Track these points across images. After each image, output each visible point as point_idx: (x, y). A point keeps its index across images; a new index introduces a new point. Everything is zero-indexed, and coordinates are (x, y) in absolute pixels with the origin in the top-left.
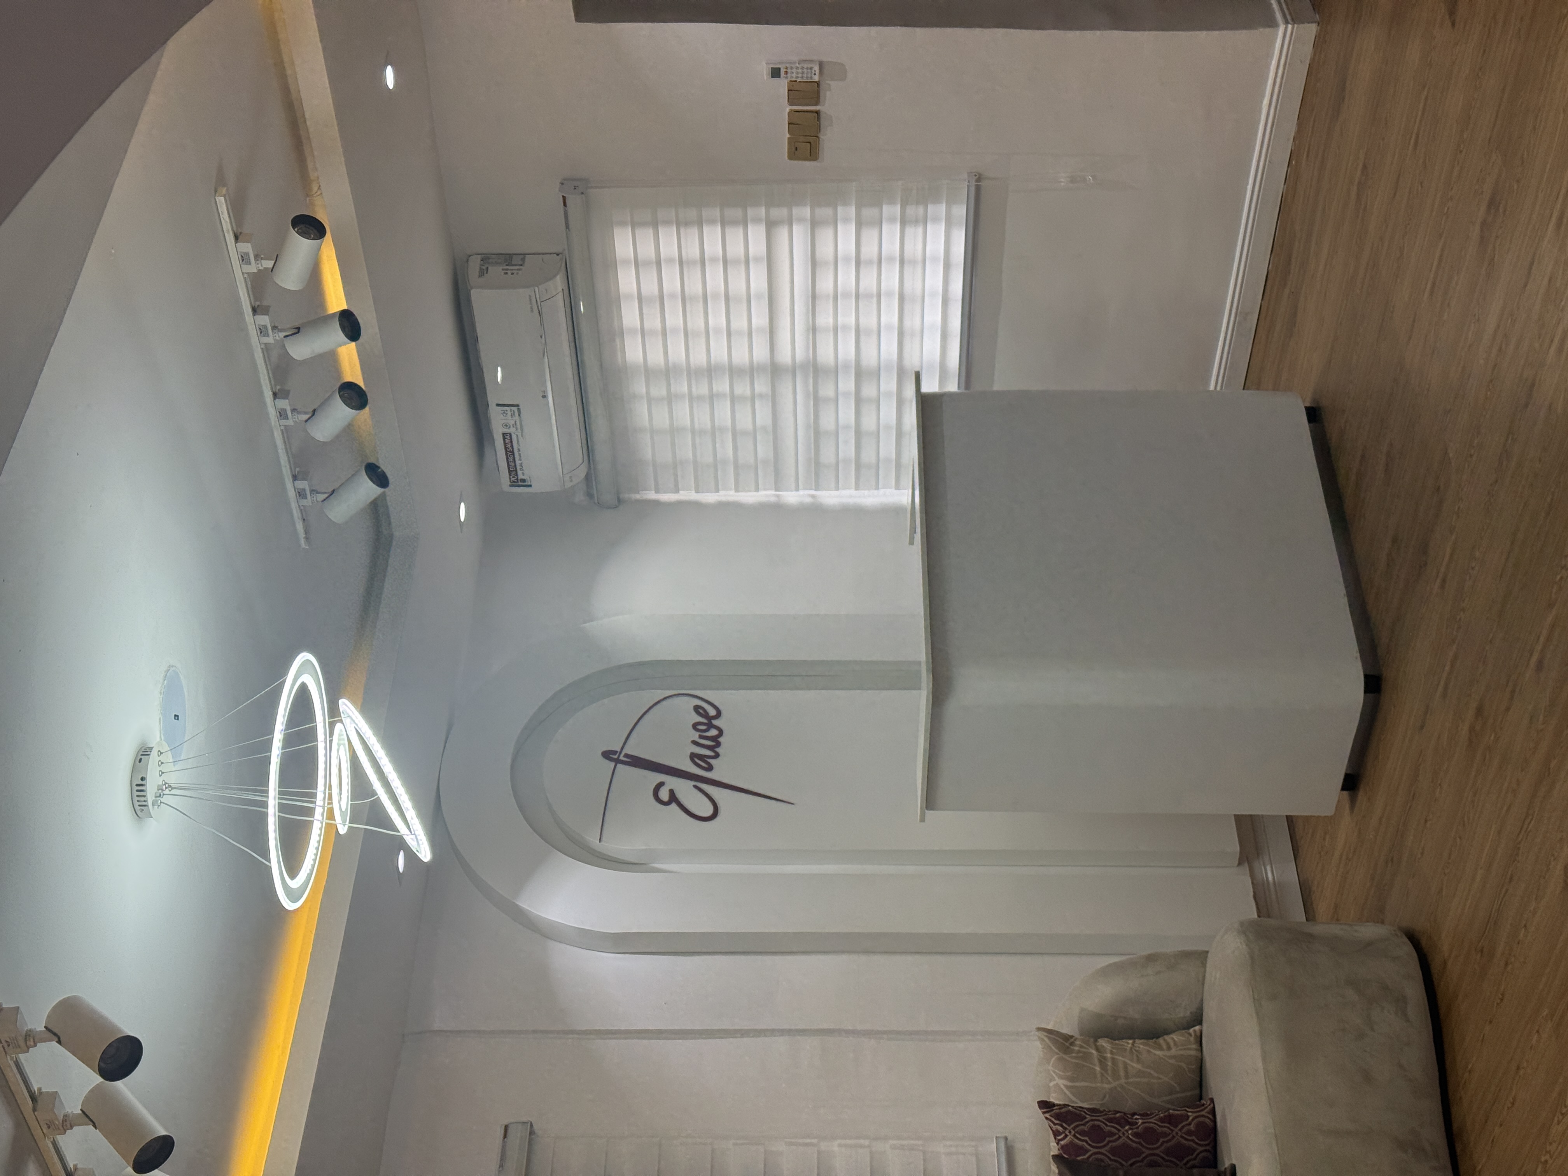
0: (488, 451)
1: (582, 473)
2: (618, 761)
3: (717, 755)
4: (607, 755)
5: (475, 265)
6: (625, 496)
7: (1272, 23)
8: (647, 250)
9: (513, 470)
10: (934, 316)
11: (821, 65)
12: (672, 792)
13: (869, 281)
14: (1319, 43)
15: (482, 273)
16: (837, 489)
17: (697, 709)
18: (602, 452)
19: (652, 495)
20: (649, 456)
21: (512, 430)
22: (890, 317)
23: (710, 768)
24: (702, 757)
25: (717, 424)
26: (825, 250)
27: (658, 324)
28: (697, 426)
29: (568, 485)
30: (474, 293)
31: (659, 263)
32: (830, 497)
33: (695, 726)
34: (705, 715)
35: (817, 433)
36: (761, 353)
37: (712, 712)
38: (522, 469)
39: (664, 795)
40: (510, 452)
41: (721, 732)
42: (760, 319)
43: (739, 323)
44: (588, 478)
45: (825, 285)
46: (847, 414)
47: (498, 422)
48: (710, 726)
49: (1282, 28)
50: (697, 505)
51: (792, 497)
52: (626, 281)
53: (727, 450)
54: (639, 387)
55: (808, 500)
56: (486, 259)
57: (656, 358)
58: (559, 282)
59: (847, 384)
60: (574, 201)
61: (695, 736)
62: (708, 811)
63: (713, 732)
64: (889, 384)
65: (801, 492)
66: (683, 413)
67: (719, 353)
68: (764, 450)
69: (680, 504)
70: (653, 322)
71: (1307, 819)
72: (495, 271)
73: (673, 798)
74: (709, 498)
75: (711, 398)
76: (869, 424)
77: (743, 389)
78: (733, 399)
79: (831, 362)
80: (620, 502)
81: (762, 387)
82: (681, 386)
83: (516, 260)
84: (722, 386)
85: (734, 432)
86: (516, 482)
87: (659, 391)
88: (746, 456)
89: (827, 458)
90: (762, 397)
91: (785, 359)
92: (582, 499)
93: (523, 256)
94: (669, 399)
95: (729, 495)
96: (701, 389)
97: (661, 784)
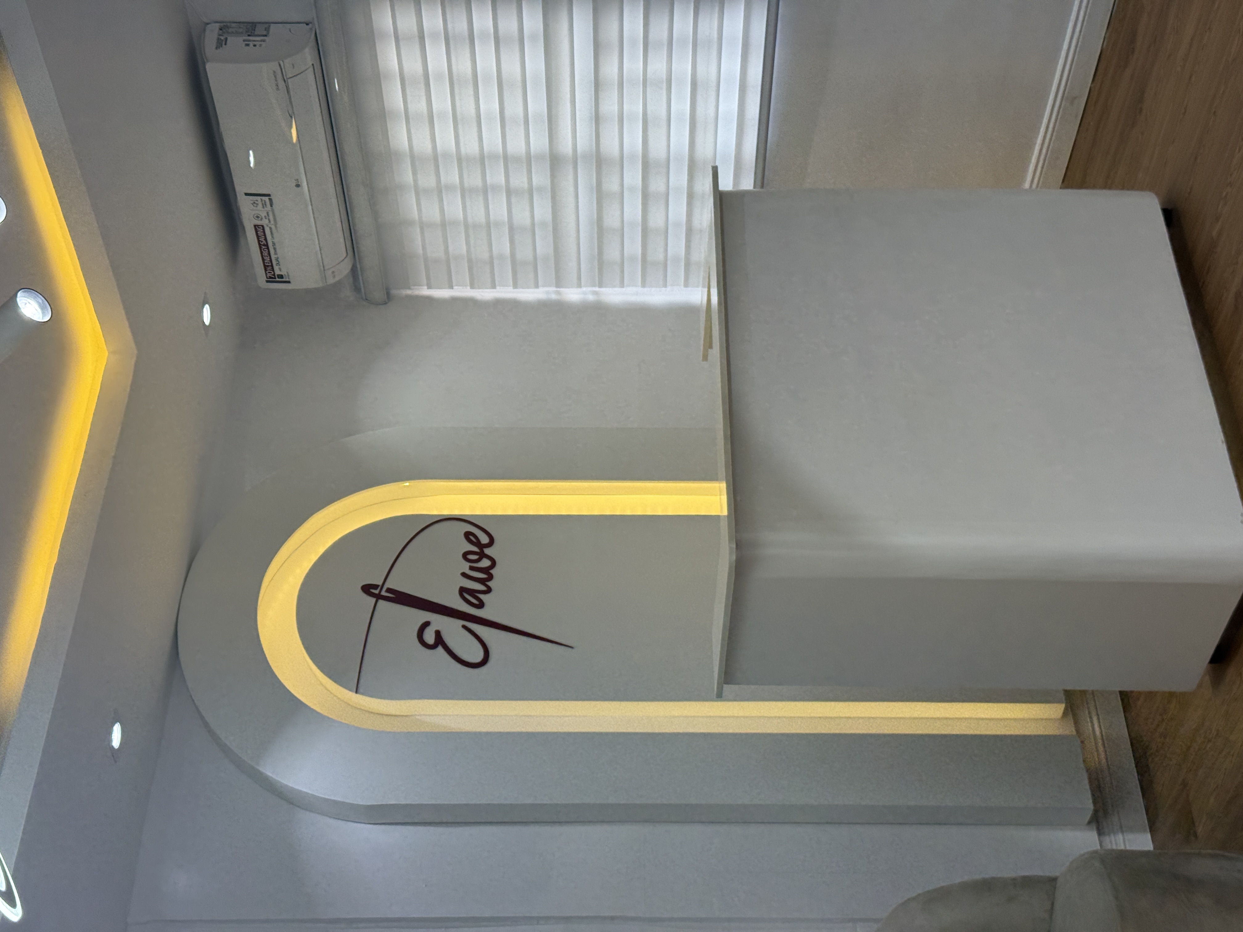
0: (242, 241)
1: (345, 268)
2: (379, 597)
3: (489, 590)
4: (367, 589)
5: (211, 35)
6: (394, 292)
9: (268, 266)
10: (729, 104)
12: (438, 634)
13: (658, 66)
15: (221, 43)
16: (622, 285)
17: (468, 535)
18: (367, 245)
19: (425, 291)
20: (420, 251)
21: (265, 222)
22: (681, 105)
23: (481, 605)
24: (472, 592)
25: (492, 218)
27: (424, 109)
28: (470, 220)
29: (331, 281)
30: (209, 68)
31: (422, 38)
32: (614, 295)
33: (465, 555)
34: (478, 543)
35: (601, 229)
37: (484, 539)
38: (278, 264)
39: (430, 638)
40: (264, 246)
41: (494, 563)
42: (538, 106)
43: (514, 107)
44: (354, 270)
45: (609, 70)
46: (633, 210)
47: (248, 213)
48: (482, 555)
50: (470, 300)
51: (573, 295)
52: (387, 56)
53: (502, 246)
54: (406, 175)
55: (591, 298)
56: (224, 28)
57: (422, 144)
58: (308, 56)
59: (633, 177)
61: (465, 567)
62: (478, 657)
63: (485, 563)
64: (679, 177)
65: (584, 289)
66: (454, 206)
67: (493, 142)
68: (544, 247)
69: (454, 300)
70: (418, 105)
72: (235, 42)
73: (439, 641)
74: (485, 294)
75: (485, 190)
76: (656, 219)
77: (519, 180)
78: (509, 192)
79: (616, 151)
80: (389, 297)
81: (540, 178)
82: (451, 176)
83: (260, 30)
84: (496, 176)
85: (511, 229)
86: (273, 278)
87: (427, 180)
88: (524, 253)
89: (612, 253)
90: (540, 190)
91: (566, 146)
92: (347, 293)
93: (267, 25)
94: (439, 190)
95: (506, 292)
96: (474, 180)
97: (427, 624)
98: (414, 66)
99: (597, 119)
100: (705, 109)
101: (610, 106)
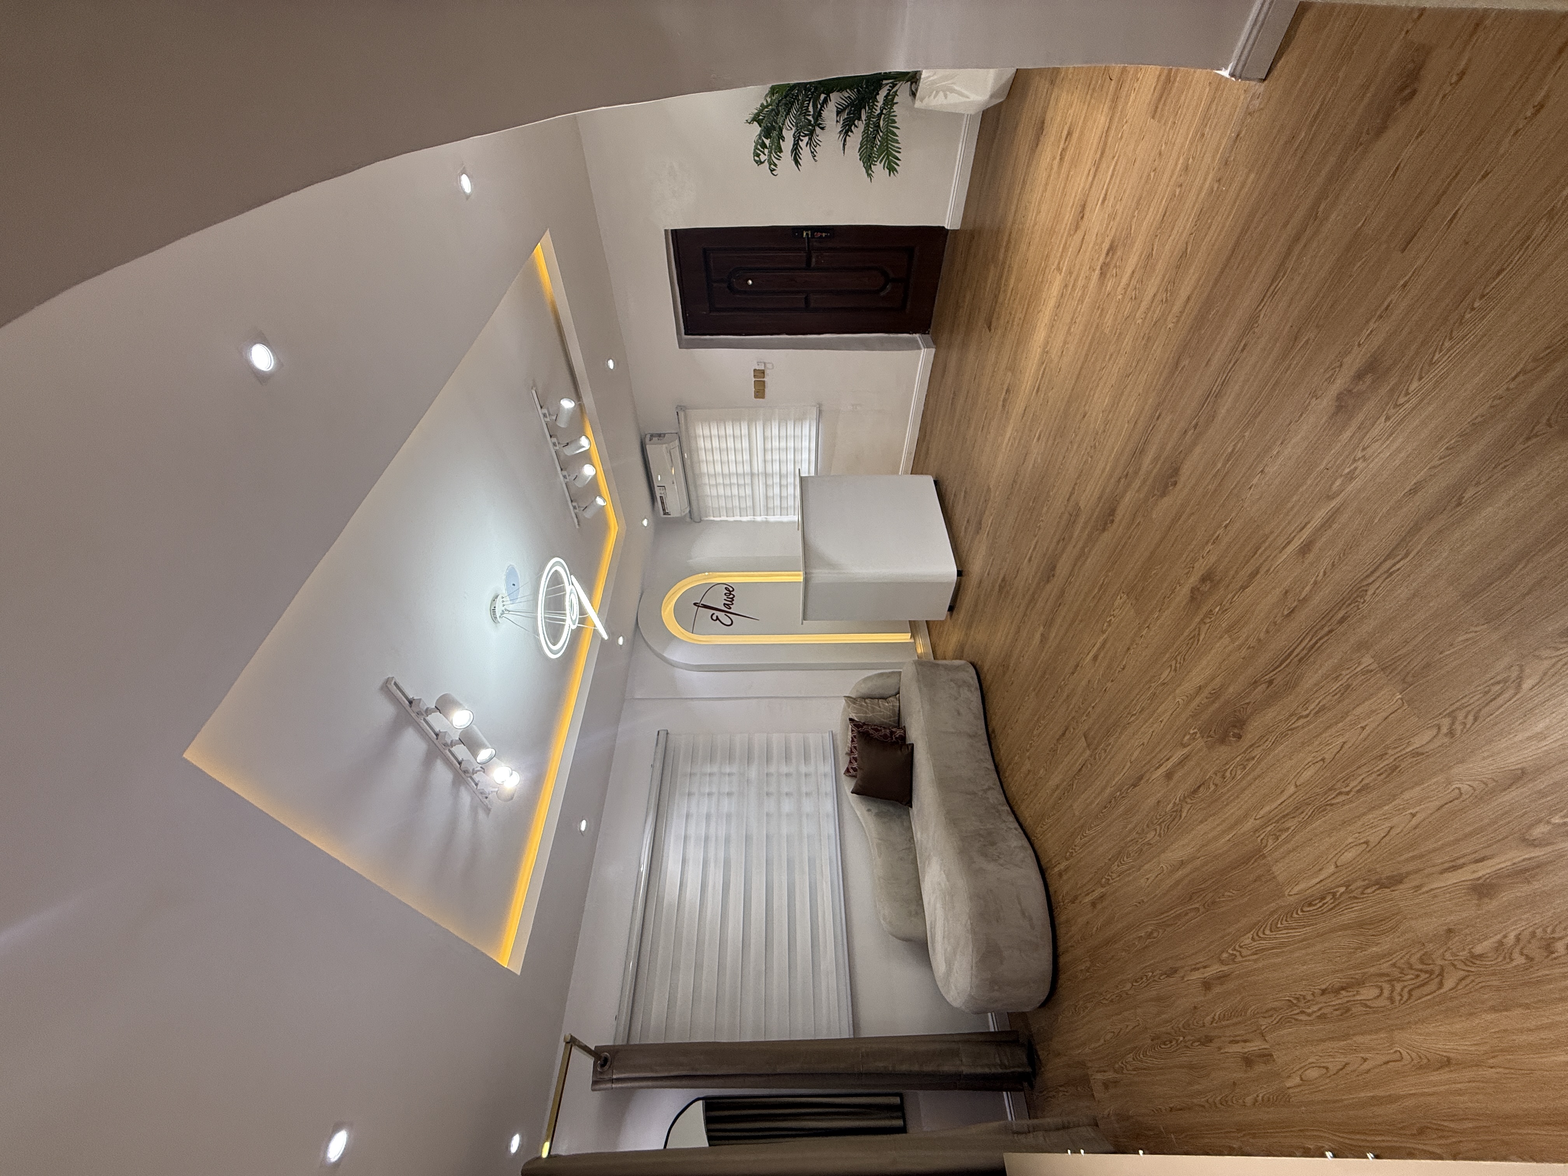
0: (656, 504)
1: (688, 510)
2: (699, 606)
3: (733, 604)
4: (695, 604)
5: (648, 437)
6: (703, 518)
7: (919, 348)
8: (707, 432)
9: (664, 510)
10: (805, 456)
11: (765, 363)
12: (717, 617)
13: (783, 444)
14: (936, 356)
15: (650, 440)
16: (774, 516)
17: (726, 588)
18: (694, 503)
19: (712, 518)
20: (710, 505)
21: (663, 496)
22: (791, 456)
23: (730, 608)
24: (727, 605)
25: (733, 494)
26: (768, 434)
27: (711, 459)
28: (726, 494)
29: (683, 514)
30: (647, 446)
31: (711, 437)
32: (771, 519)
33: (725, 594)
34: (729, 590)
35: (767, 497)
36: (747, 468)
37: (731, 589)
38: (667, 509)
39: (714, 617)
40: (662, 503)
41: (734, 596)
42: (746, 457)
43: (739, 458)
44: (690, 512)
45: (769, 446)
46: (777, 490)
47: (658, 493)
48: (730, 594)
49: (923, 351)
50: (726, 521)
51: (759, 519)
52: (701, 443)
53: (736, 503)
54: (706, 480)
55: (764, 520)
56: (652, 436)
57: (711, 471)
58: (677, 442)
59: (777, 480)
60: (682, 414)
61: (725, 597)
62: (729, 623)
63: (731, 596)
64: (791, 480)
65: (762, 517)
66: (721, 491)
67: (733, 469)
68: (750, 503)
69: (721, 521)
70: (710, 458)
71: (934, 622)
72: (655, 439)
73: (717, 618)
74: (731, 519)
75: (731, 484)
76: (784, 494)
77: (741, 482)
78: (738, 485)
79: (771, 472)
80: (701, 521)
81: (748, 480)
82: (720, 480)
83: (662, 435)
84: (734, 480)
85: (739, 497)
86: (665, 514)
87: (713, 482)
88: (743, 505)
89: (771, 505)
90: (748, 484)
91: (756, 471)
92: (688, 519)
93: (665, 434)
94: (717, 485)
95: (738, 518)
96: (727, 481)
97: (713, 614)
98: (708, 445)
99: (765, 461)
100: (798, 457)
101: (769, 457)
